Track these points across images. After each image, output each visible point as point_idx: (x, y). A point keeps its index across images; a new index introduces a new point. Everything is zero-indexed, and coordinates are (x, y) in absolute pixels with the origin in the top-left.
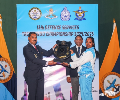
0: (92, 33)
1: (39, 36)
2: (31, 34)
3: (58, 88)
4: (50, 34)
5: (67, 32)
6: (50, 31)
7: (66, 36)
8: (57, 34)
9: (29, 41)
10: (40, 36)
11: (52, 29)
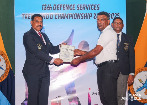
0: (118, 15)
1: (45, 19)
2: (35, 16)
3: (72, 89)
4: (60, 17)
5: (83, 14)
6: (61, 12)
7: (82, 18)
8: (70, 16)
9: (32, 25)
10: (47, 19)
11: (63, 9)
